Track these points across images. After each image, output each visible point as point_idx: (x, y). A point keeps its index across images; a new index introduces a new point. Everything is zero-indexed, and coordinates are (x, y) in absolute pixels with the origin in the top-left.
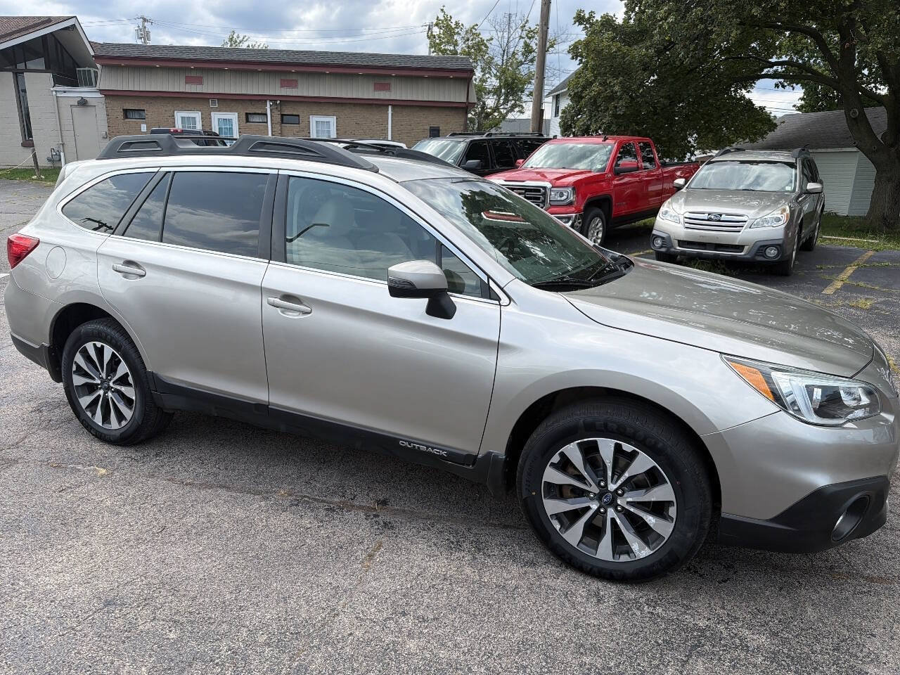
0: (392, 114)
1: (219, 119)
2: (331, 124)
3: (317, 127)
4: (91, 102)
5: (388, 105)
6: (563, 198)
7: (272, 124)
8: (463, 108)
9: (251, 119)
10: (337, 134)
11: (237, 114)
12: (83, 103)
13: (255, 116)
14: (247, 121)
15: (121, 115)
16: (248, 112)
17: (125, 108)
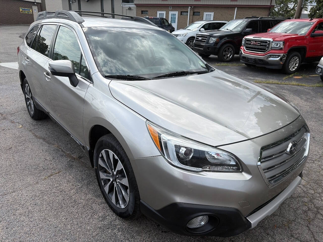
0: (237, 11)
1: (171, 14)
2: (212, 15)
3: (206, 16)
4: (132, 8)
5: (235, 7)
6: (277, 46)
7: (190, 15)
8: (268, 8)
9: (183, 14)
10: (213, 19)
11: (178, 12)
12: (130, 9)
13: (184, 12)
14: (181, 14)
15: (140, 12)
16: (182, 11)
17: (142, 10)
